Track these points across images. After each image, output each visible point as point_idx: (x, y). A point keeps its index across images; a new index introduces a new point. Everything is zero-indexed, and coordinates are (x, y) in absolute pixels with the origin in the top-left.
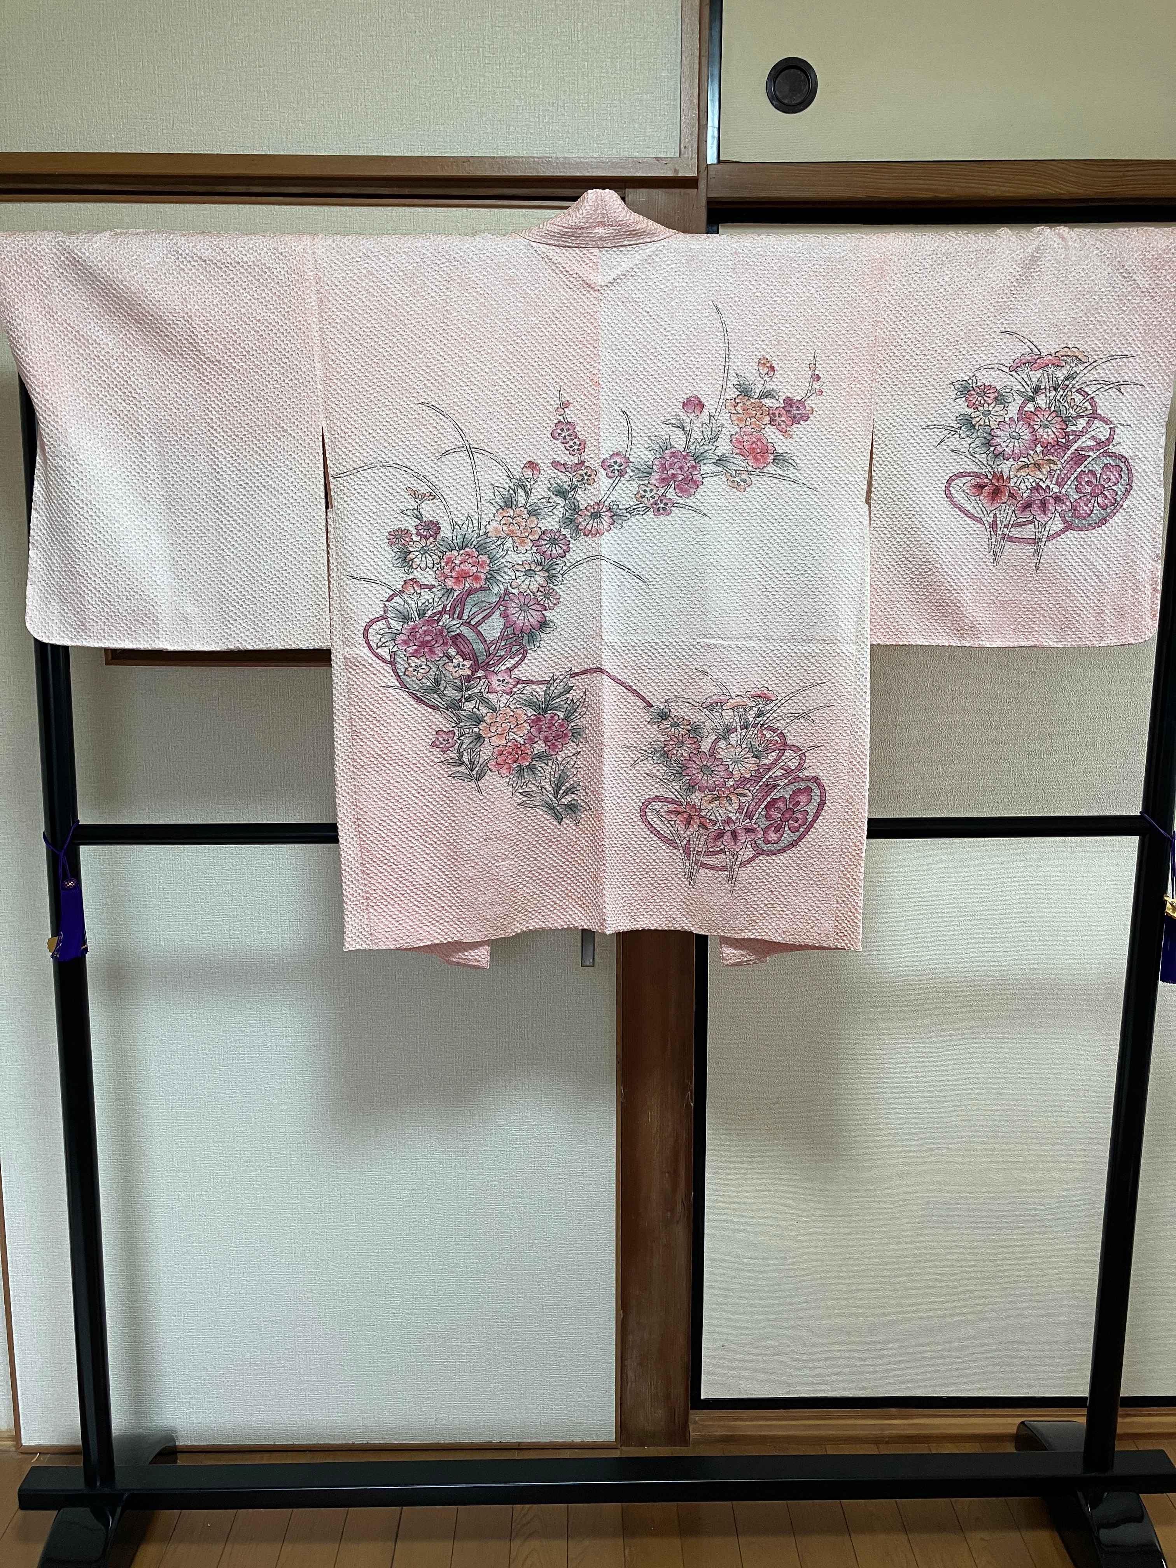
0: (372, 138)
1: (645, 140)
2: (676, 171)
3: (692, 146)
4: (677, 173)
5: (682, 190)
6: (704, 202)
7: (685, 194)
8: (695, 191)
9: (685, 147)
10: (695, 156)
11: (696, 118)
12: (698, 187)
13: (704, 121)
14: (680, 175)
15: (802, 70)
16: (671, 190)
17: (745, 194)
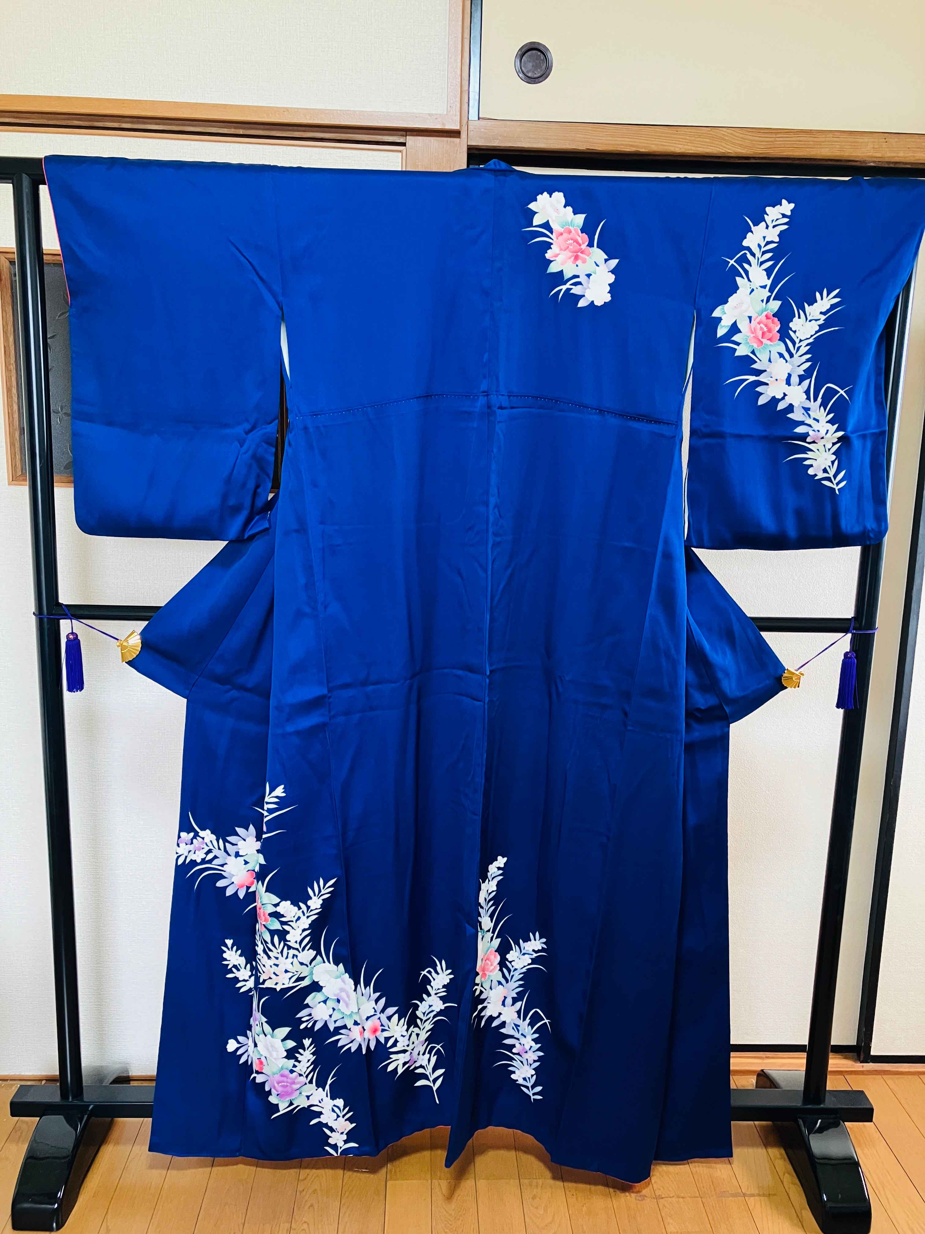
1: (421, 100)
3: (456, 106)
4: (444, 126)
5: (449, 139)
6: (465, 149)
7: (451, 142)
8: (458, 140)
9: (451, 107)
10: (458, 114)
11: (459, 85)
12: (460, 137)
13: (466, 88)
14: (446, 128)
15: (542, 52)
16: (440, 139)
17: (496, 144)
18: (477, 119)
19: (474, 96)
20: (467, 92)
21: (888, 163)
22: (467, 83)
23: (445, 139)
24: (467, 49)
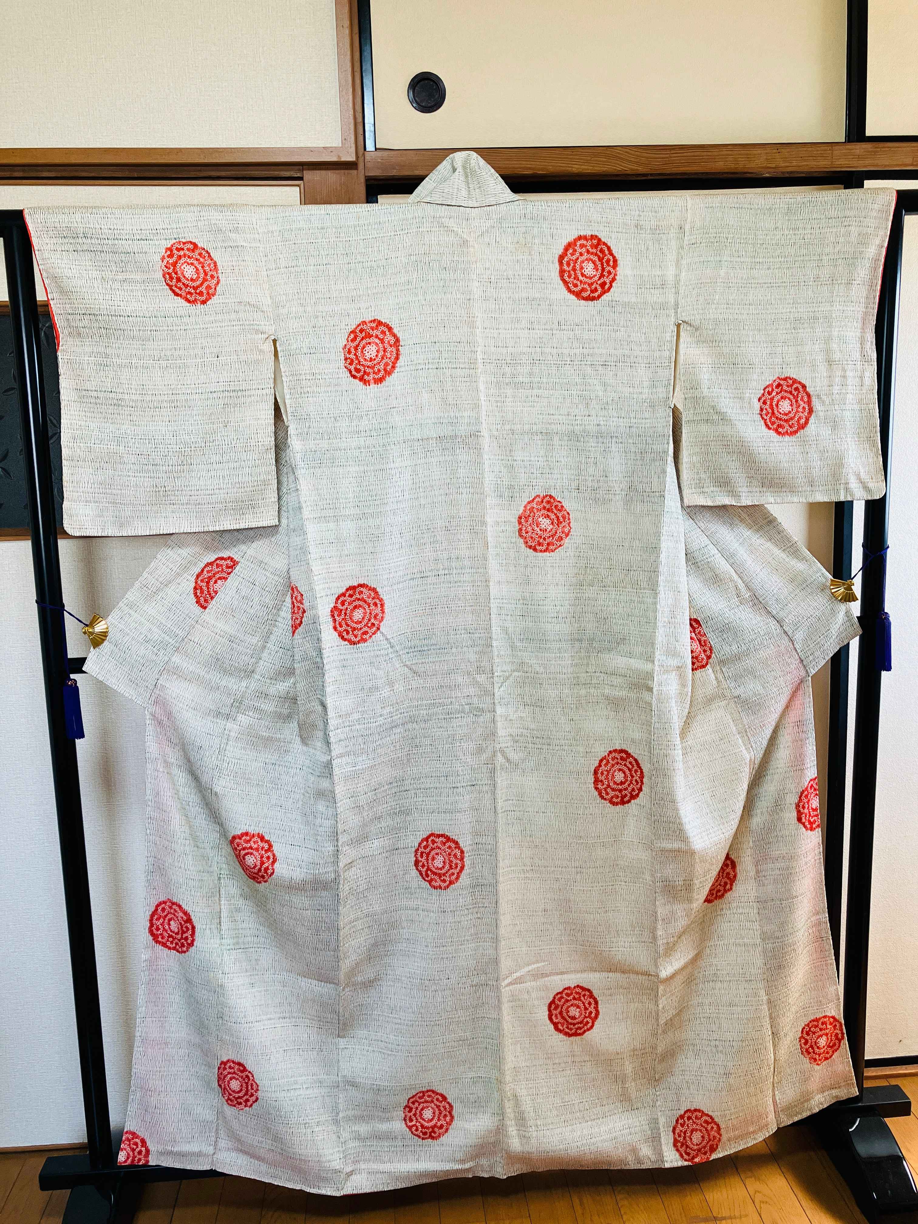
1: (315, 134)
2: (339, 156)
3: (351, 137)
4: (340, 158)
5: (346, 171)
6: (363, 180)
7: (348, 174)
9: (345, 139)
10: (353, 146)
11: (352, 117)
12: (357, 169)
13: (360, 119)
14: (342, 160)
15: (434, 81)
16: (337, 171)
17: (394, 173)
18: (374, 150)
19: (369, 127)
20: (362, 124)
21: (783, 173)
22: (361, 115)
23: (342, 171)
24: (358, 81)
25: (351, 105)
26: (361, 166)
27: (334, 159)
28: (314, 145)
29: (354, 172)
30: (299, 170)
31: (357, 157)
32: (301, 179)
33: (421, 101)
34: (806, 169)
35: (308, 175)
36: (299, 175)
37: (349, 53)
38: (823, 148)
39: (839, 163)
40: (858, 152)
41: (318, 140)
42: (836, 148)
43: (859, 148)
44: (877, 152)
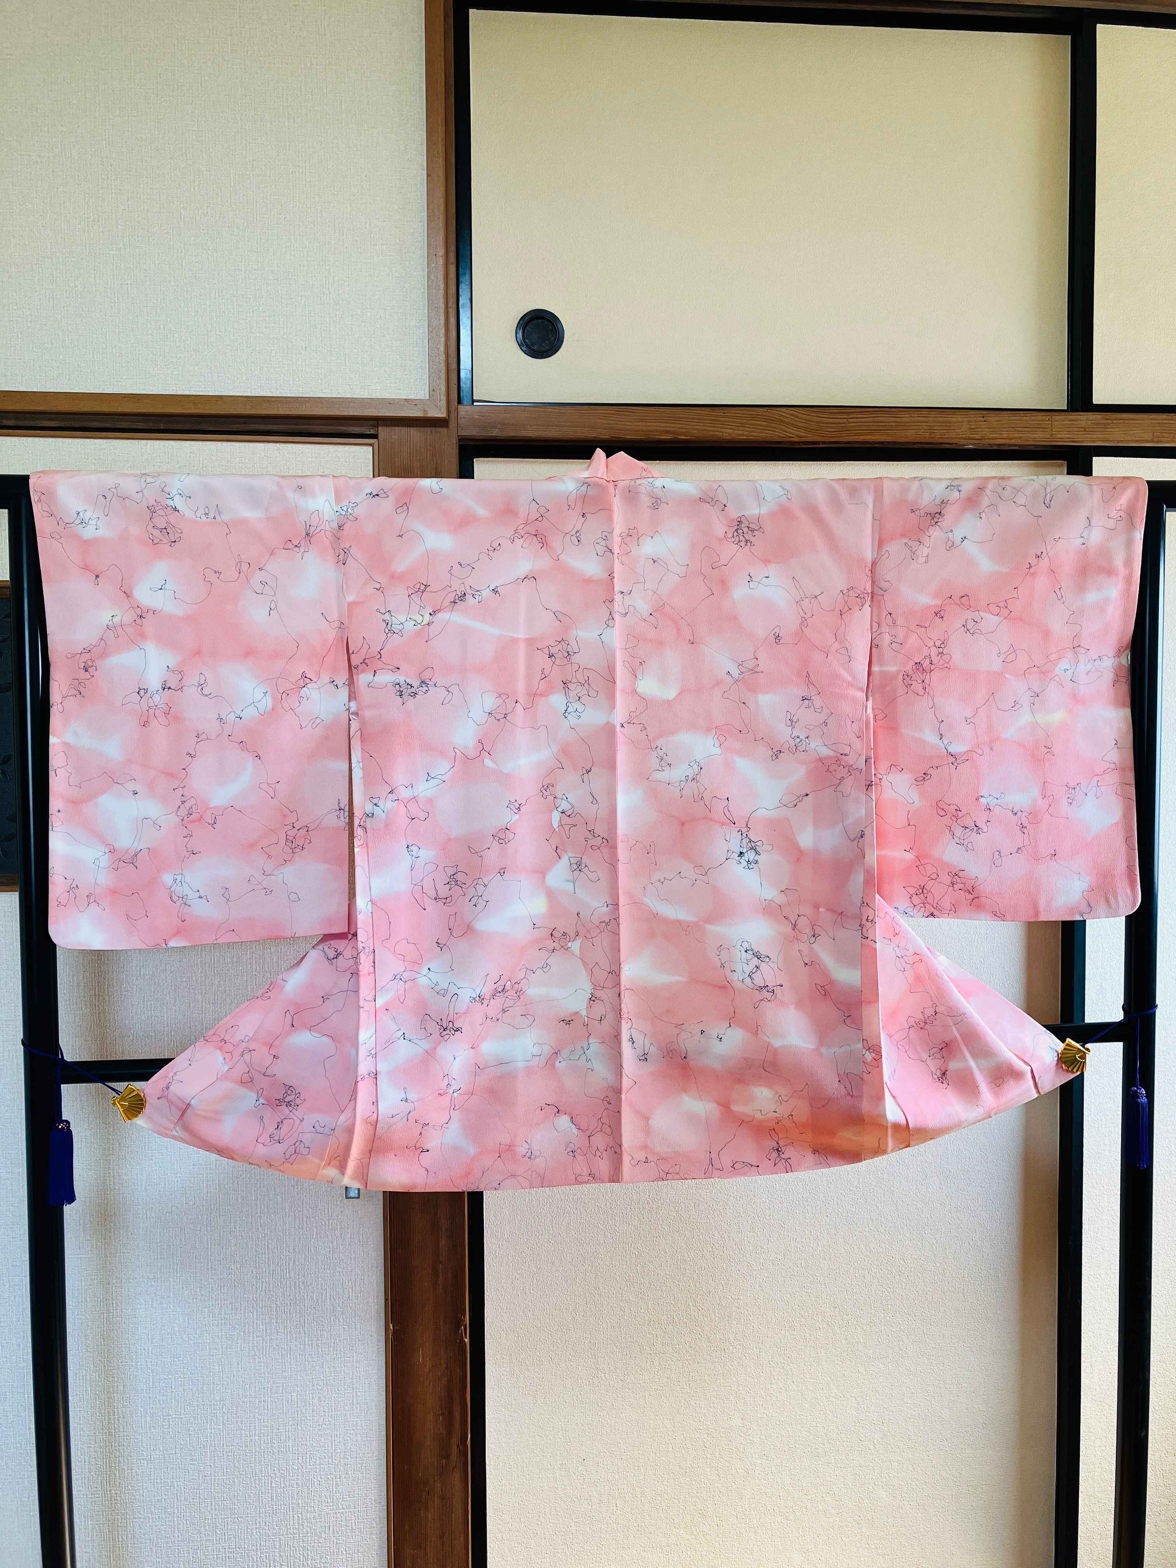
0: (127, 377)
1: (396, 383)
2: (425, 411)
3: (441, 389)
4: (427, 414)
5: (434, 429)
6: (454, 441)
7: (436, 432)
8: (446, 430)
9: (434, 390)
10: (444, 398)
11: (443, 364)
12: (447, 427)
13: (454, 366)
14: (429, 415)
15: (549, 321)
16: (422, 429)
17: (495, 433)
18: (470, 403)
19: (465, 374)
20: (455, 371)
21: (991, 445)
22: (455, 360)
23: (429, 429)
24: (453, 320)
25: (442, 349)
26: (452, 424)
27: (419, 414)
28: (393, 396)
29: (444, 431)
30: (373, 426)
31: (449, 412)
32: (375, 436)
33: (533, 344)
34: (1019, 442)
35: (383, 432)
36: (372, 432)
37: (442, 286)
38: (1039, 418)
39: (1059, 436)
40: (1083, 423)
41: (400, 389)
42: (1057, 418)
43: (1085, 419)
44: (1109, 424)
